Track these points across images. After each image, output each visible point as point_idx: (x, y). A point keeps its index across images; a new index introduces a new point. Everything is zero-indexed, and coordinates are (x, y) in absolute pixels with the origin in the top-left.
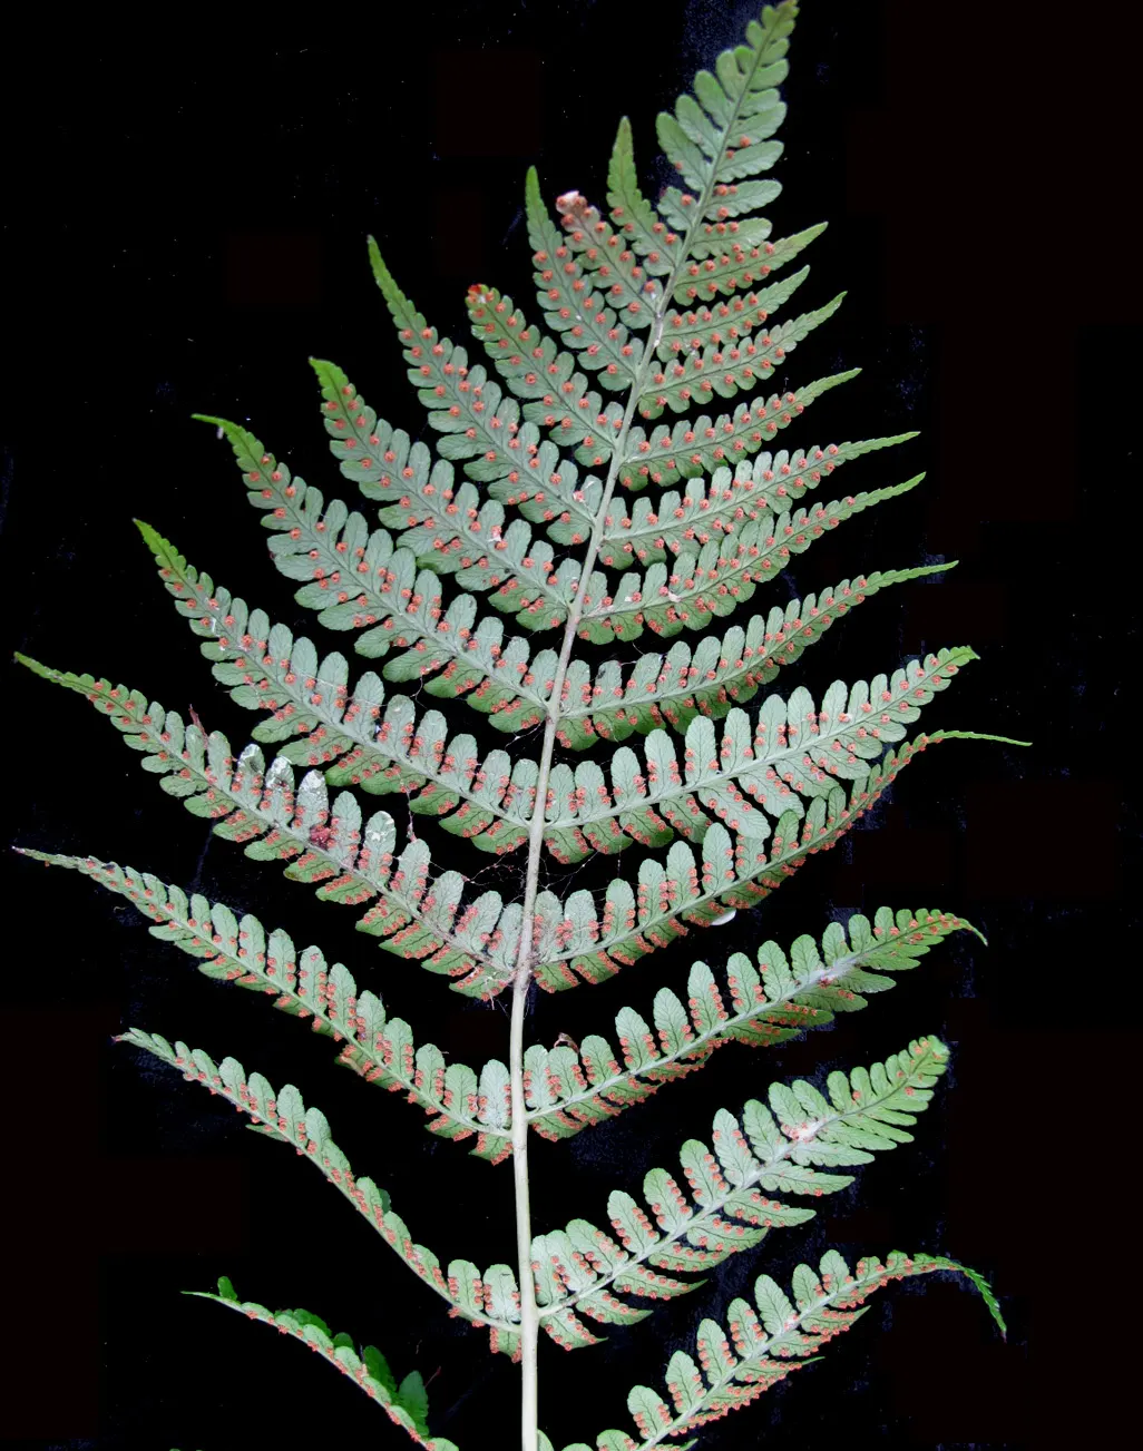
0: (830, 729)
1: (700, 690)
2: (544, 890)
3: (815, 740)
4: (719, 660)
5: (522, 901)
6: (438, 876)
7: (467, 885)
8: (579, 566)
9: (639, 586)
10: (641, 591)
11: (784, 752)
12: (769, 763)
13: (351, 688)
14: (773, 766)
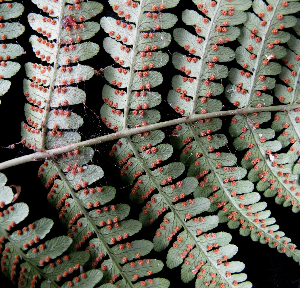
0: (222, 270)
1: (224, 191)
2: (94, 150)
3: (215, 264)
4: (243, 194)
5: (83, 139)
6: (79, 87)
7: (81, 105)
8: (270, 104)
9: (269, 139)
10: (267, 141)
11: (204, 250)
12: (196, 245)
13: (165, 11)
14: (195, 247)
